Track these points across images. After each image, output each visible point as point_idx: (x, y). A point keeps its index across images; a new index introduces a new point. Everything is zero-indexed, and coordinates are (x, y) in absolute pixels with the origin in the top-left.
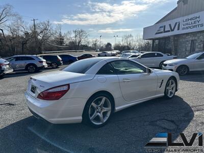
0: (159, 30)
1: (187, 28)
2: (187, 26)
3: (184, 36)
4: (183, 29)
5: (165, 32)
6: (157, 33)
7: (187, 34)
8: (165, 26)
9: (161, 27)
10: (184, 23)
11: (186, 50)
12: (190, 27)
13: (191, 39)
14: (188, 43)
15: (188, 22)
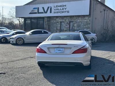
0: (32, 11)
1: (58, 12)
2: (57, 11)
3: (55, 18)
4: (55, 12)
5: (39, 13)
6: (30, 13)
7: (57, 17)
8: (38, 8)
9: (34, 8)
10: (55, 8)
11: (57, 29)
12: (60, 12)
13: (60, 21)
14: (58, 24)
15: (58, 8)
